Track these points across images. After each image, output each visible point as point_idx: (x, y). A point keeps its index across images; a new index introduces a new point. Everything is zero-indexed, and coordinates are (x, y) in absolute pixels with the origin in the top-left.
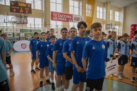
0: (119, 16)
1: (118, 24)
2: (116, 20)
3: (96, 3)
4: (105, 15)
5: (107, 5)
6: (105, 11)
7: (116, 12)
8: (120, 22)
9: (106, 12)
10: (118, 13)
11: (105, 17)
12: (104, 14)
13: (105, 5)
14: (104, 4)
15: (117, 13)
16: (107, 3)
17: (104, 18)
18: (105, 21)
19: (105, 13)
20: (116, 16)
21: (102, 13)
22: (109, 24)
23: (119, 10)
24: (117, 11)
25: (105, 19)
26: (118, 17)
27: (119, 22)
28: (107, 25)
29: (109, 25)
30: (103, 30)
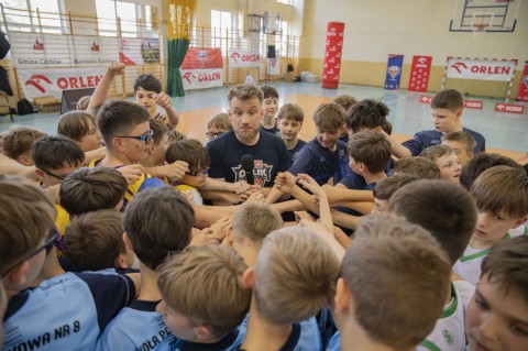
22: (255, 15)
27: (288, 5)
30: (234, 36)
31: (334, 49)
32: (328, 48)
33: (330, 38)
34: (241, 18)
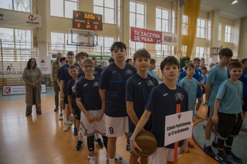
0: (231, 34)
2: (226, 41)
5: (213, 15)
6: (210, 25)
7: (226, 27)
8: (232, 43)
9: (212, 28)
11: (209, 35)
12: (208, 31)
13: (209, 15)
14: (208, 14)
15: (228, 29)
16: (213, 12)
17: (207, 36)
18: (210, 42)
19: (210, 29)
20: (226, 34)
21: (205, 28)
23: (232, 23)
24: (229, 24)
25: (209, 38)
26: (229, 35)
28: (212, 49)
29: (216, 49)
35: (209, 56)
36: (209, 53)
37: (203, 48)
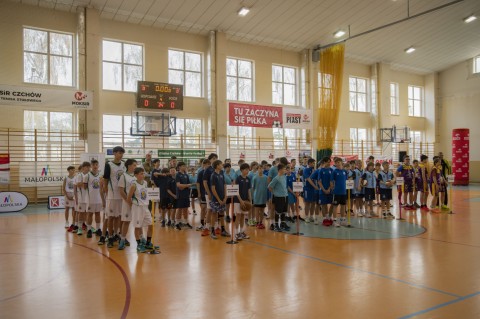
0: (421, 100)
1: (420, 124)
3: (346, 68)
4: (374, 101)
5: (378, 70)
6: (374, 88)
7: (410, 89)
8: (425, 118)
9: (378, 93)
10: (417, 90)
11: (374, 106)
12: (371, 99)
13: (372, 70)
14: (370, 68)
15: (414, 92)
16: (378, 65)
17: (371, 108)
18: (376, 119)
19: (374, 95)
20: (410, 103)
21: (366, 94)
22: (387, 129)
23: (421, 80)
24: (415, 84)
25: (374, 111)
26: (417, 104)
27: (421, 118)
28: (381, 130)
29: (388, 132)
30: (370, 146)
31: (460, 151)
32: (455, 150)
33: (455, 142)
34: (374, 131)
35: (375, 144)
36: (374, 138)
37: (364, 130)
